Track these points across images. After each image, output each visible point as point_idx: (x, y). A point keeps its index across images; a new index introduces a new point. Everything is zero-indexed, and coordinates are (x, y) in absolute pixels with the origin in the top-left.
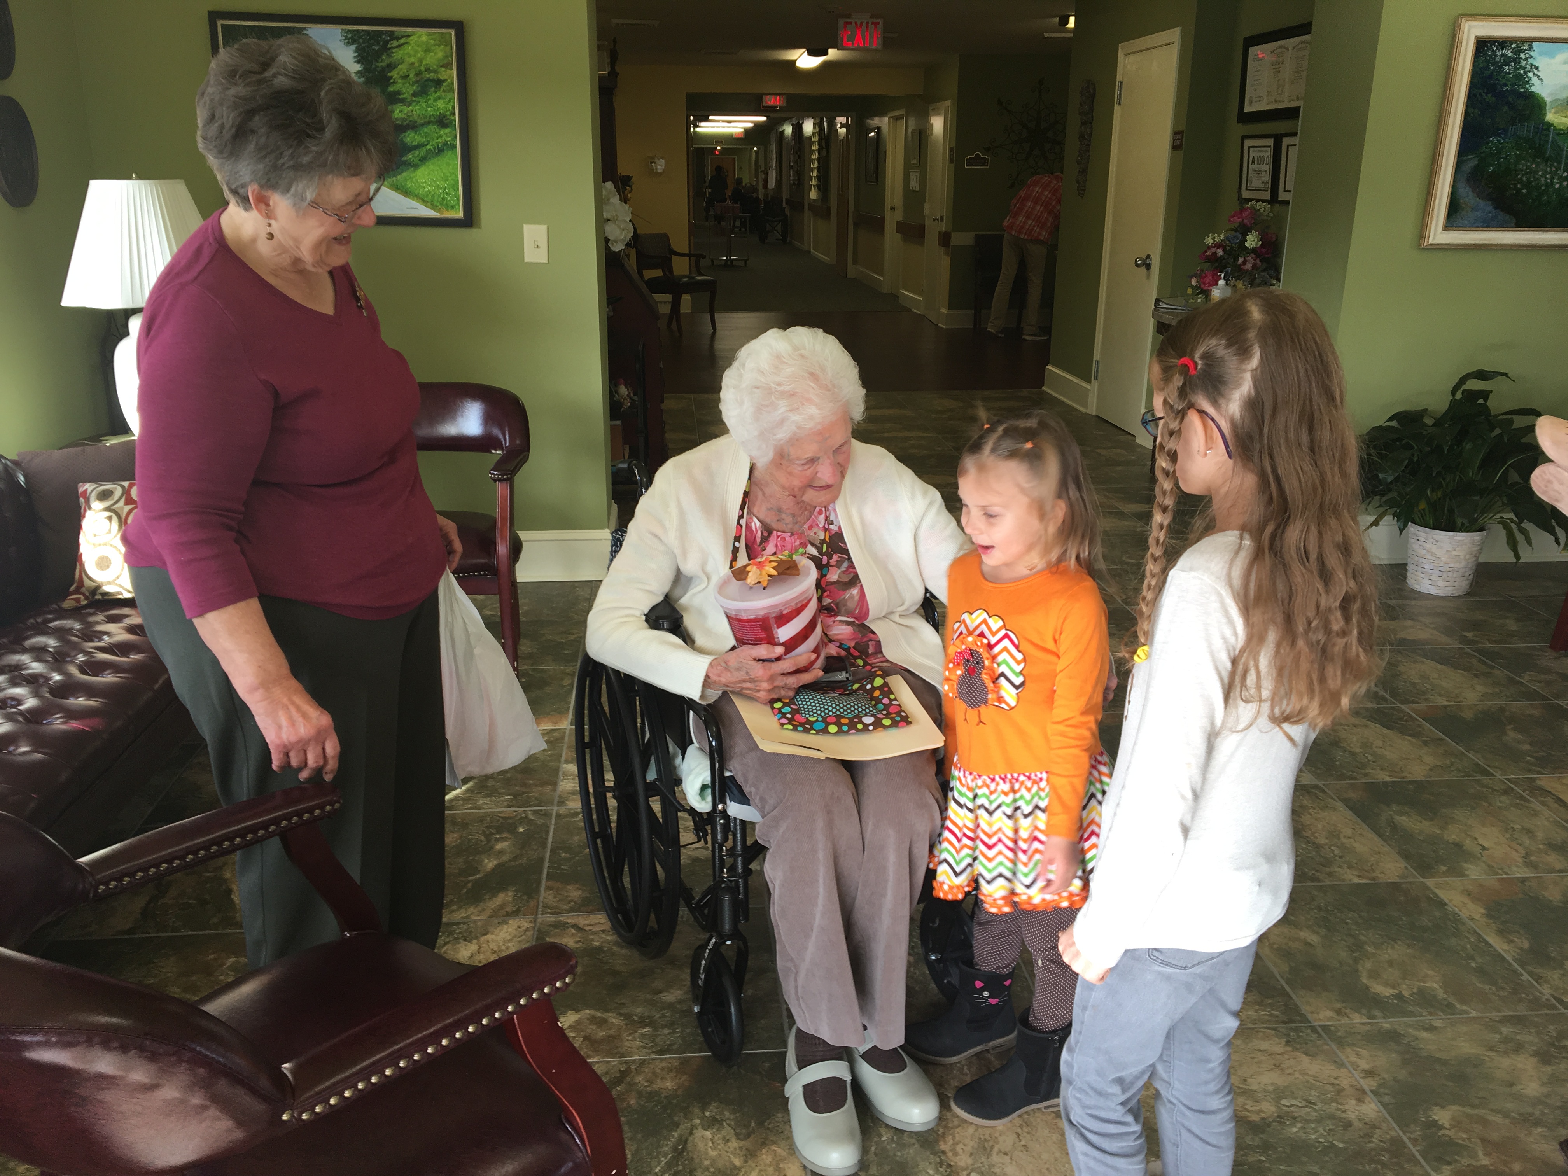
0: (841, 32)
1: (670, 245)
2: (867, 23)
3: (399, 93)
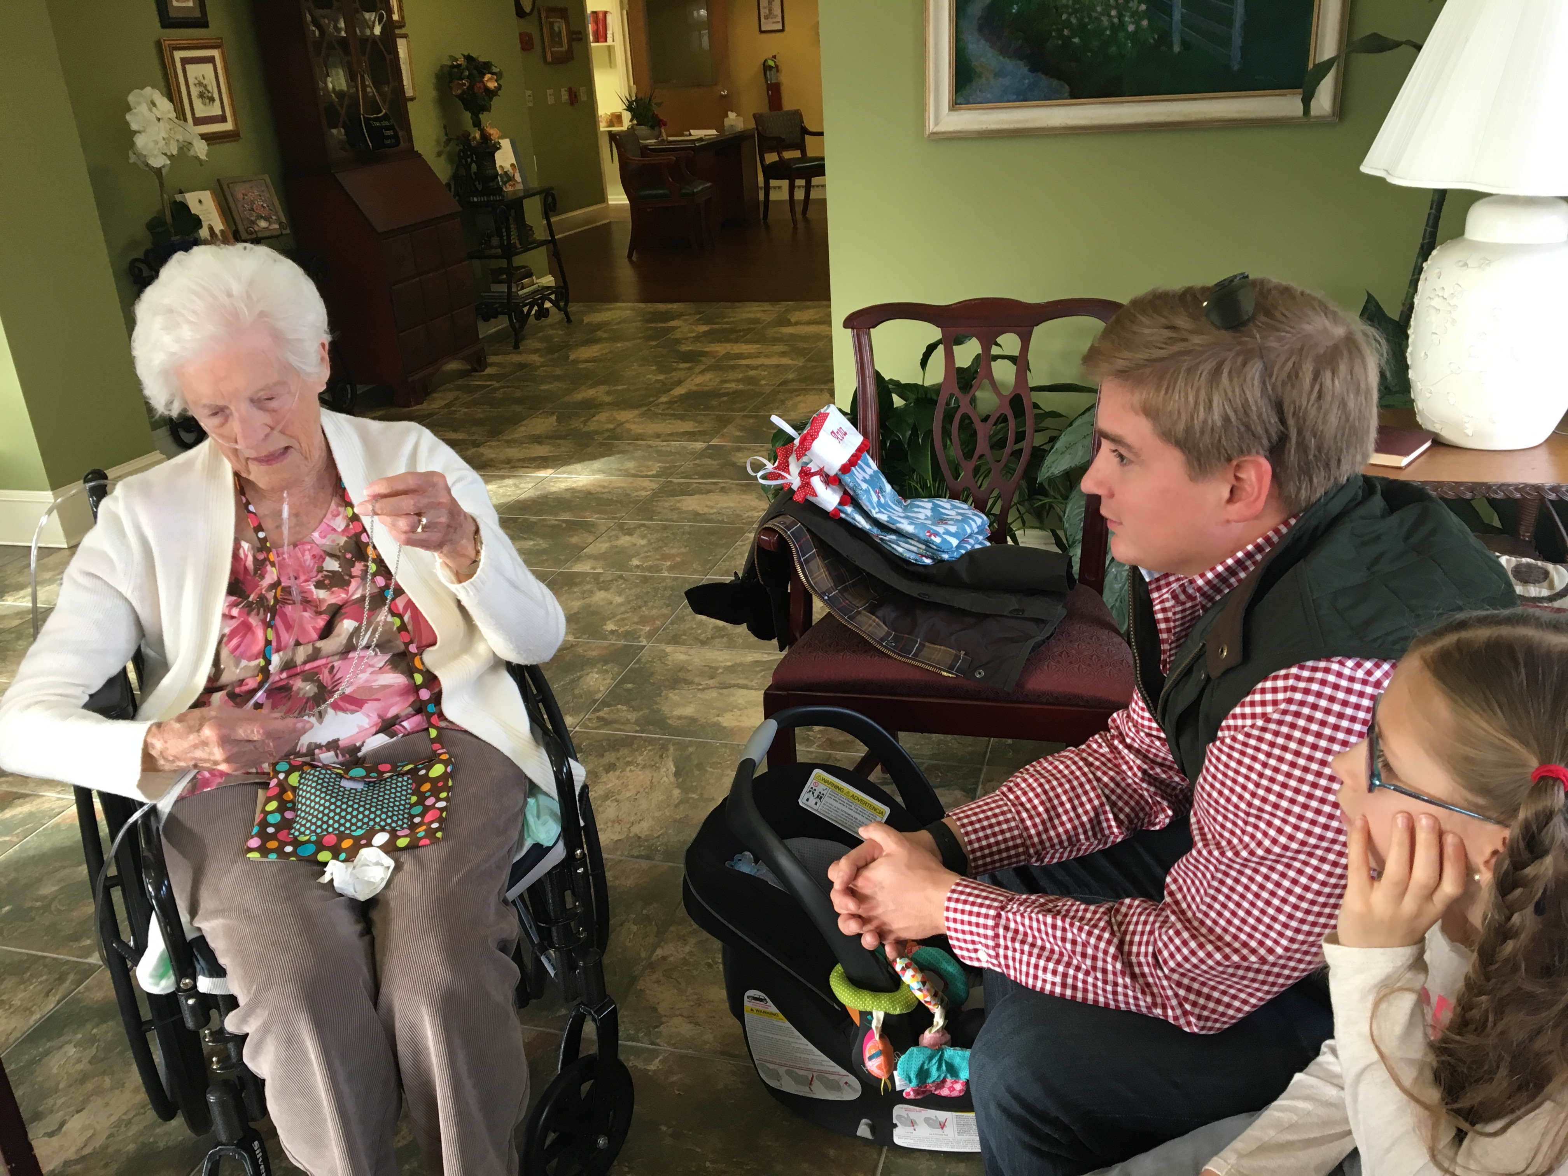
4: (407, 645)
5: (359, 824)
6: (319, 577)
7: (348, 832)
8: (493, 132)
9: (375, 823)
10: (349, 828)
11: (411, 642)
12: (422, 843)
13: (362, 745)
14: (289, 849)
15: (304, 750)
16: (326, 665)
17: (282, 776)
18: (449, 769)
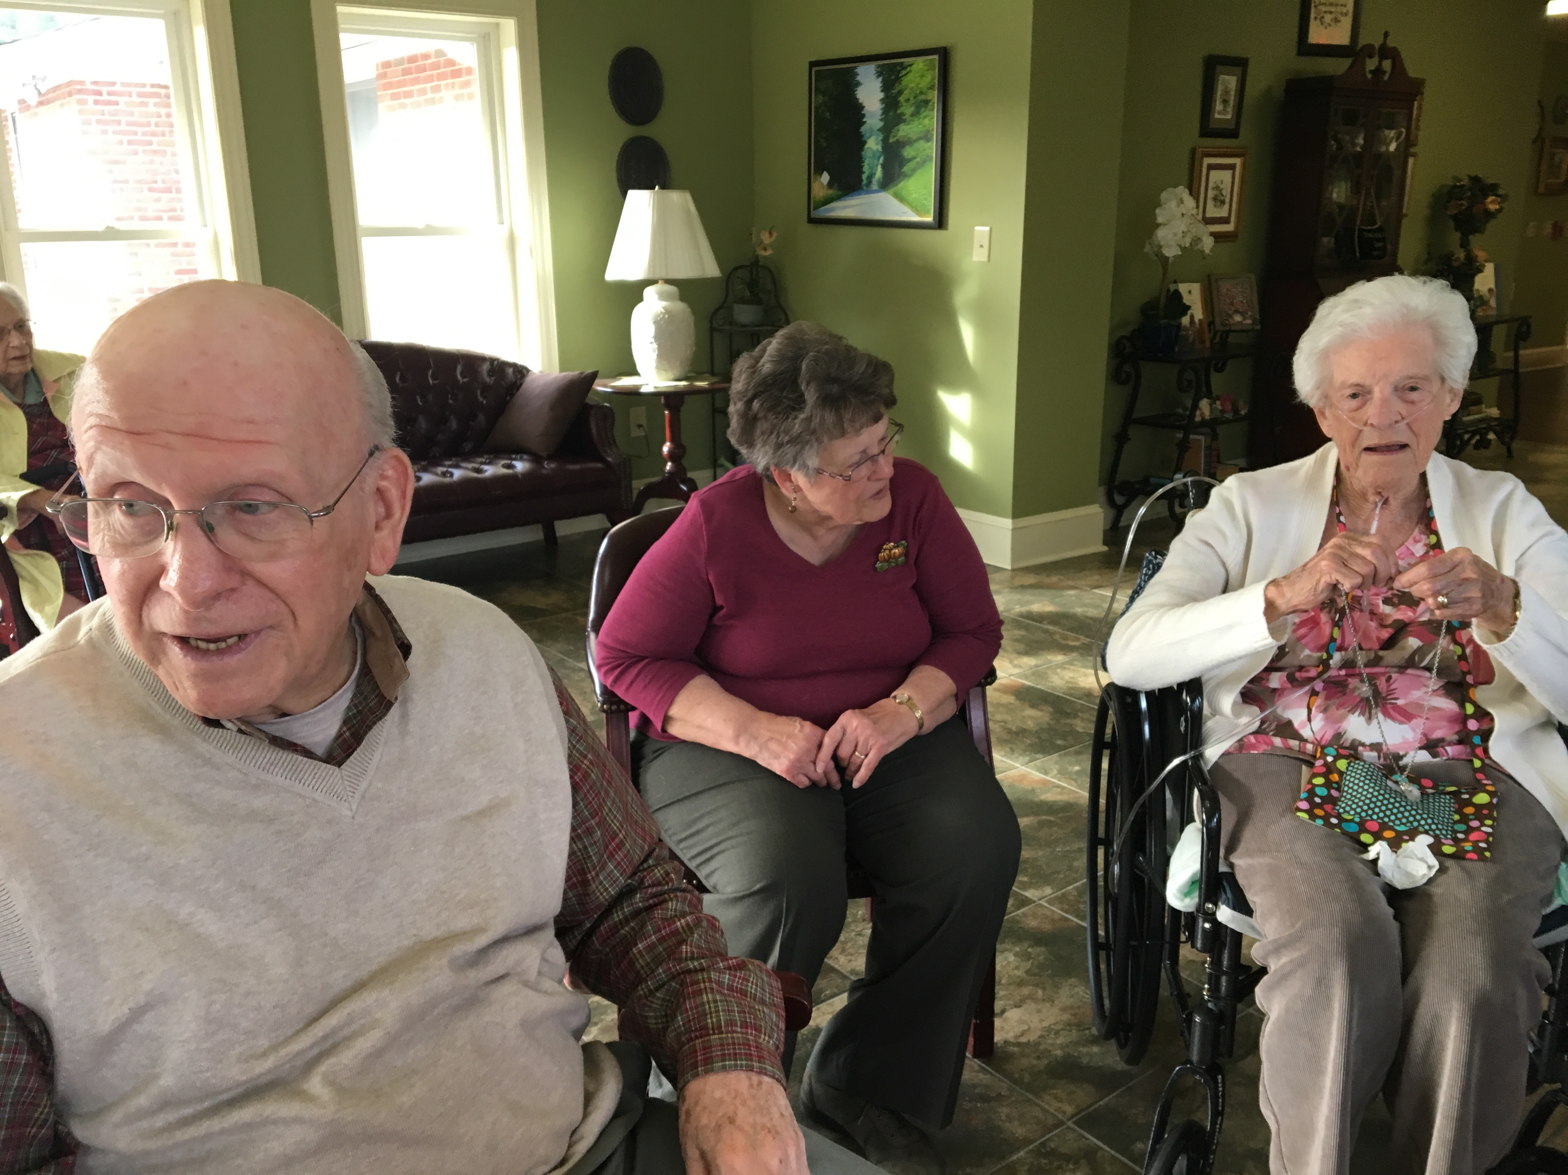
3: (903, 114)
4: (1465, 674)
5: (1404, 820)
6: (1389, 594)
7: (1391, 824)
8: (1481, 255)
9: (1420, 825)
10: (1393, 822)
11: (1469, 673)
12: (1469, 856)
13: (1405, 755)
14: (1334, 821)
15: (1347, 744)
16: (1383, 674)
17: (1330, 759)
18: (1495, 801)
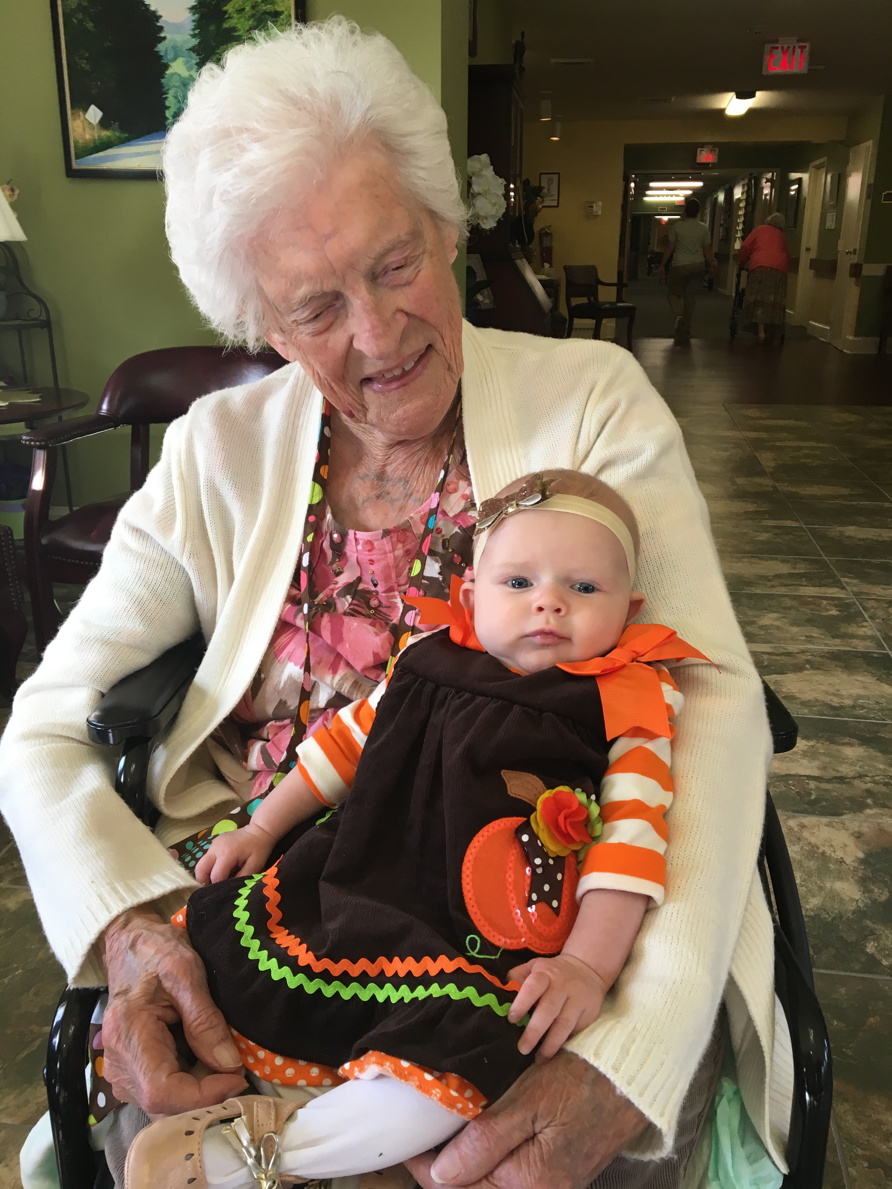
0: (766, 57)
1: (597, 275)
2: (794, 47)
3: (234, 29)
